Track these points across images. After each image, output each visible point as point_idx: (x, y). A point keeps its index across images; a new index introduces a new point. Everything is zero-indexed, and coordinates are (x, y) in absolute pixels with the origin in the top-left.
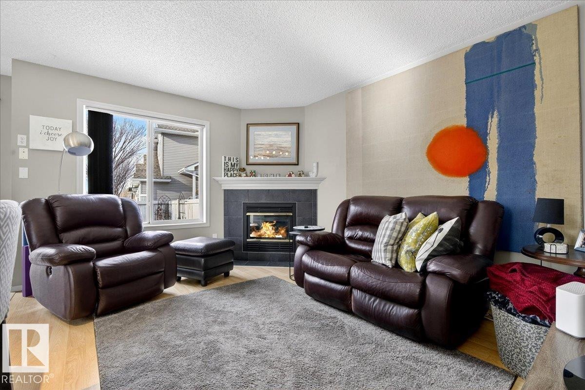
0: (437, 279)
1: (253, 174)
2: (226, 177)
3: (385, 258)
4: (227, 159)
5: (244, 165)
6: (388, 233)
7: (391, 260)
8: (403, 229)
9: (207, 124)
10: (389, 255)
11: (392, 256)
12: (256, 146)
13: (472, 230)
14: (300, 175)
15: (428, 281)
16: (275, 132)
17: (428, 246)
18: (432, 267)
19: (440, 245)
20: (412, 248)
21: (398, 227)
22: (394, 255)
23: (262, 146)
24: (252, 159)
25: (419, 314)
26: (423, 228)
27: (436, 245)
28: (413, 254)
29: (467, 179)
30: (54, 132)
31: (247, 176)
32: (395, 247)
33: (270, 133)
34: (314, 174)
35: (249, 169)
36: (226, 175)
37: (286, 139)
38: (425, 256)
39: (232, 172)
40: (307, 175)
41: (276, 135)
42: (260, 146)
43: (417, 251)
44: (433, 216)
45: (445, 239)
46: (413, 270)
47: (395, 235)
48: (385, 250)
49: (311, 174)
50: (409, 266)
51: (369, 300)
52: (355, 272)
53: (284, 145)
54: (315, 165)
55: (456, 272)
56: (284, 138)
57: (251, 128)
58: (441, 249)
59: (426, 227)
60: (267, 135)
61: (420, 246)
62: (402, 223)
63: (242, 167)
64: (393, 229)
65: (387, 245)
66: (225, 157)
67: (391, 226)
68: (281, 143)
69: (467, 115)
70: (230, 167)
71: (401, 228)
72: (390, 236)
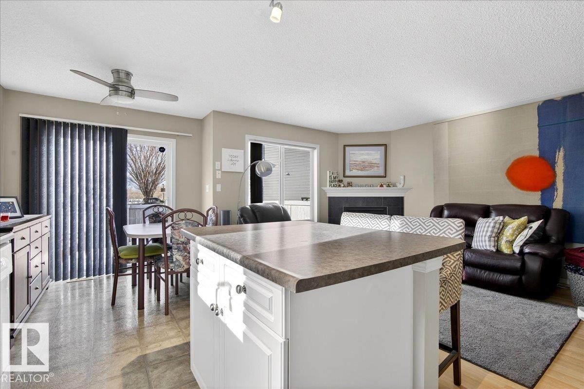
0: (532, 257)
1: (350, 185)
2: (330, 188)
3: (490, 246)
4: (331, 173)
5: (341, 177)
6: (490, 229)
7: (494, 246)
8: (501, 227)
9: (318, 147)
10: (492, 244)
11: (495, 244)
12: (351, 162)
13: (548, 228)
14: (388, 186)
15: (525, 258)
16: (366, 152)
17: (522, 238)
18: (527, 250)
19: (531, 237)
20: (510, 239)
21: (497, 226)
22: (496, 244)
23: (357, 162)
24: (348, 173)
25: (520, 279)
26: (517, 226)
27: (527, 237)
28: (511, 243)
29: (540, 193)
30: (235, 159)
31: (344, 186)
32: (496, 238)
33: (363, 152)
34: (402, 185)
35: (346, 180)
36: (330, 185)
37: (376, 157)
38: (521, 243)
39: (334, 183)
40: (395, 185)
41: (368, 154)
42: (354, 162)
43: (514, 240)
44: (524, 219)
45: (534, 233)
46: (512, 253)
47: (496, 230)
48: (490, 241)
49: (398, 185)
50: (509, 250)
51: (480, 272)
52: (468, 255)
53: (374, 162)
54: (402, 177)
55: (544, 252)
56: (374, 156)
57: (347, 148)
58: (532, 239)
59: (519, 226)
60: (360, 154)
61: (516, 237)
62: (500, 223)
63: (341, 179)
64: (494, 227)
65: (490, 237)
66: (330, 172)
67: (492, 225)
68: (372, 160)
69: (539, 149)
70: (333, 179)
71: (500, 226)
72: (492, 232)
